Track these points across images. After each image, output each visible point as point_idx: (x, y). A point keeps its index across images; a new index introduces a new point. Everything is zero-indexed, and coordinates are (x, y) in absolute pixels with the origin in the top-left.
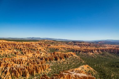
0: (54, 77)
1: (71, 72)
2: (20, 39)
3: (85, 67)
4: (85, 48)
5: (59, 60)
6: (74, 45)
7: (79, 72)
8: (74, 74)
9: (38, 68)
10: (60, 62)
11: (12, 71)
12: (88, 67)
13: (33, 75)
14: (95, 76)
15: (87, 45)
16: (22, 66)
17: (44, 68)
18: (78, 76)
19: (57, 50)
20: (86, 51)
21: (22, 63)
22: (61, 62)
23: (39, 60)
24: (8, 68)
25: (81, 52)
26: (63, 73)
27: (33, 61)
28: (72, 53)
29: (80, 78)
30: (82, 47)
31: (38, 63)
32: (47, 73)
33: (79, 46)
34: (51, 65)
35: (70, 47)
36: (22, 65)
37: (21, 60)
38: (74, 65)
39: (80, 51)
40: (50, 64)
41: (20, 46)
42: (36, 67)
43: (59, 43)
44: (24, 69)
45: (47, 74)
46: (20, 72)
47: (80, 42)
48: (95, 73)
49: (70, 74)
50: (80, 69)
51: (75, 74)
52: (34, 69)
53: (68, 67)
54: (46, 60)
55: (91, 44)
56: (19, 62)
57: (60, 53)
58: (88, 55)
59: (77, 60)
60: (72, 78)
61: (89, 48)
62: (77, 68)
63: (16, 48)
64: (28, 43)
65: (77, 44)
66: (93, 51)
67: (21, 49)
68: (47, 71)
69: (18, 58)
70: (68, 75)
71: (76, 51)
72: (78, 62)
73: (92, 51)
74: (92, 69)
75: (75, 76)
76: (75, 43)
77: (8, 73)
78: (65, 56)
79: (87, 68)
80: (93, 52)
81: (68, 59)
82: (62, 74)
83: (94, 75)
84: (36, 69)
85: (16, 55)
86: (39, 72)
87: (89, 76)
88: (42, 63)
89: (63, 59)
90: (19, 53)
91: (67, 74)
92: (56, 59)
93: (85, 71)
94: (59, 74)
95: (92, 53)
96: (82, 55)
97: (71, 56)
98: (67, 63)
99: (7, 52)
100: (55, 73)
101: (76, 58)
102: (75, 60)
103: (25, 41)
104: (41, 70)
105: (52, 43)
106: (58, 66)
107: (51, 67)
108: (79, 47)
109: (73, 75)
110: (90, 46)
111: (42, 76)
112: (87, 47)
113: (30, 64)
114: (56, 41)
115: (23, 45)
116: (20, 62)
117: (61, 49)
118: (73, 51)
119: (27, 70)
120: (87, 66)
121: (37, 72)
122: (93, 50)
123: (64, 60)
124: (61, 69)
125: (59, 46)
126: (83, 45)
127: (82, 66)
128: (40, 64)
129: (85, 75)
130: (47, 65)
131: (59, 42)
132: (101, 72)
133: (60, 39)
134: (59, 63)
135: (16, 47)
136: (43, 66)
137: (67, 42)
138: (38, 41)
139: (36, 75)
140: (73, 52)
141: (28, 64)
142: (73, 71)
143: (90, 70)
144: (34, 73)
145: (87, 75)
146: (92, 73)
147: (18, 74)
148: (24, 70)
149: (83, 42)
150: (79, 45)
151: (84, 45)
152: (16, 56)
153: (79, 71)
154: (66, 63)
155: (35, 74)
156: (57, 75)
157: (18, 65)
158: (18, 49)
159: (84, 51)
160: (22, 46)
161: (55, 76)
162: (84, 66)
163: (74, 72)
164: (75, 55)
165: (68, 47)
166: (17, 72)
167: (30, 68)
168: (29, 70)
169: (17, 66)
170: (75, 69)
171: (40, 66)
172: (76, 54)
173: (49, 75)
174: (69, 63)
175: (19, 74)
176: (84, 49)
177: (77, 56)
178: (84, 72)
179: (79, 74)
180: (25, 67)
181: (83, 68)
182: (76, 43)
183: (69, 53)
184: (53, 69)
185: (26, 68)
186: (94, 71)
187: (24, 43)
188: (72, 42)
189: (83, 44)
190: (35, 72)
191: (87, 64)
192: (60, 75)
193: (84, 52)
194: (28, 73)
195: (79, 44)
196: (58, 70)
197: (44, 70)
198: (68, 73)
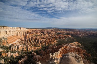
1: (68, 45)
3: (76, 43)
6: (70, 31)
11: (41, 42)
12: (78, 43)
15: (78, 31)
17: (54, 42)
23: (51, 38)
24: (39, 40)
26: (64, 45)
27: (49, 38)
28: (69, 35)
29: (73, 48)
35: (68, 32)
38: (70, 42)
42: (50, 41)
45: (55, 45)
50: (73, 44)
53: (66, 42)
54: (55, 38)
55: (81, 30)
57: (62, 35)
60: (68, 48)
61: (79, 33)
64: (47, 30)
66: (82, 35)
69: (43, 37)
74: (80, 44)
75: (70, 47)
77: (39, 43)
78: (65, 37)
83: (81, 48)
87: (78, 48)
90: (43, 34)
91: (66, 46)
92: (60, 38)
95: (80, 36)
97: (68, 37)
98: (66, 40)
99: (39, 34)
102: (70, 38)
106: (61, 42)
107: (57, 41)
111: (53, 45)
119: (46, 42)
120: (77, 42)
123: (64, 39)
125: (62, 32)
126: (76, 31)
128: (52, 40)
129: (76, 47)
131: (61, 30)
132: (86, 46)
134: (61, 40)
138: (51, 29)
141: (47, 39)
147: (43, 43)
149: (76, 29)
150: (73, 31)
157: (43, 40)
162: (75, 42)
165: (66, 32)
168: (47, 42)
170: (70, 44)
171: (52, 41)
172: (71, 36)
176: (76, 33)
178: (75, 45)
183: (67, 35)
186: (81, 46)
187: (45, 30)
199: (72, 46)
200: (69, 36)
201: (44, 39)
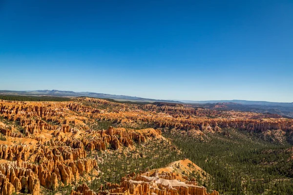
0: (107, 191)
1: (150, 178)
2: (16, 94)
3: (184, 165)
4: (184, 119)
5: (120, 148)
7: (169, 177)
8: (156, 182)
9: (66, 169)
10: (122, 154)
12: (189, 165)
13: (52, 188)
14: (204, 185)
15: (188, 113)
16: (22, 166)
17: (80, 170)
18: (167, 187)
19: (116, 122)
20: (186, 127)
21: (23, 158)
22: (125, 153)
23: (68, 149)
25: (174, 129)
26: (131, 181)
27: (54, 151)
28: (152, 130)
29: (171, 191)
30: (177, 117)
31: (66, 157)
32: (90, 181)
33: (170, 114)
34: (100, 161)
35: (149, 115)
36: (21, 162)
37: (20, 149)
38: (157, 160)
39: (171, 127)
40: (96, 158)
41: (16, 112)
42: (60, 167)
43: (122, 107)
44: (27, 173)
45: (88, 184)
46: (16, 181)
47: (173, 104)
48: (205, 178)
49: (148, 183)
50: (170, 169)
51: (159, 181)
52: (53, 171)
53: (143, 166)
54: (87, 147)
55: (199, 109)
56: (12, 156)
57: (124, 130)
58: (189, 136)
59: (165, 148)
60: (151, 192)
61: (193, 119)
62: (164, 166)
63: (6, 118)
64: (40, 104)
65: (164, 110)
66: (203, 127)
67: (18, 119)
68: (89, 178)
69: (9, 143)
70: (142, 184)
71: (163, 126)
72: (167, 152)
73: (199, 126)
74: (198, 168)
75: (160, 186)
76: (160, 105)
78: (136, 139)
79: (188, 167)
80: (201, 129)
81: (143, 146)
82: (128, 183)
83: (203, 183)
84: (61, 172)
85: (6, 137)
86: (68, 181)
87: (192, 185)
88: (76, 157)
89: (132, 145)
90: (14, 130)
91: (140, 182)
92: (113, 146)
93: (183, 173)
94: (118, 182)
95: (199, 132)
96: (177, 136)
97: (150, 139)
98: (141, 155)
100: (109, 180)
101: (162, 142)
102: (159, 147)
103: (32, 99)
104: (74, 174)
105: (105, 106)
106: (118, 165)
107: (100, 165)
108: (169, 117)
109: (154, 184)
110: (195, 114)
111: (77, 190)
112: (189, 118)
113: (45, 159)
114: (113, 101)
115: (26, 109)
116: (17, 154)
117: (125, 120)
118: (156, 125)
119: (34, 177)
120: (188, 161)
121: (63, 179)
122: (201, 123)
123: (133, 148)
124: (125, 170)
125: (123, 114)
126: (180, 111)
127: (177, 162)
128: (71, 160)
129: (183, 184)
130: (89, 162)
131: (120, 104)
132: (219, 175)
133: (124, 97)
134: (119, 156)
135: (5, 115)
136: (78, 164)
137: (141, 104)
138: (68, 100)
139: (60, 189)
140: (155, 128)
141: (38, 160)
142: (154, 175)
143: (193, 172)
144: (54, 183)
145: (186, 183)
146: (199, 177)
147: (9, 186)
148: (26, 175)
149: (181, 104)
150: (170, 112)
151: (182, 112)
152: (5, 140)
153: (169, 174)
154: (137, 155)
155: (57, 185)
156: (115, 187)
157: (11, 164)
158: (12, 120)
159: (182, 125)
160: (23, 112)
161: (109, 187)
162: (180, 161)
163: (157, 176)
164: (160, 136)
165: (142, 116)
166: (7, 182)
167: (43, 170)
168: (40, 175)
169: (7, 166)
170: (160, 170)
171: (71, 165)
172: (164, 134)
173: (93, 186)
174: (144, 156)
175: (12, 186)
176: (181, 122)
177: (164, 139)
178: (180, 176)
179: (168, 181)
180: (29, 167)
181: (178, 167)
182: (163, 107)
183: (146, 131)
184: (106, 172)
185: (34, 170)
186: (203, 174)
187: (28, 103)
188: (155, 104)
189: (179, 108)
190: (56, 180)
191: (188, 157)
192: (123, 186)
193: (182, 129)
194: (38, 182)
195: (169, 110)
196: (117, 173)
197: (82, 175)
198: (143, 179)
199: (167, 182)
200: (152, 135)
201: (16, 159)
